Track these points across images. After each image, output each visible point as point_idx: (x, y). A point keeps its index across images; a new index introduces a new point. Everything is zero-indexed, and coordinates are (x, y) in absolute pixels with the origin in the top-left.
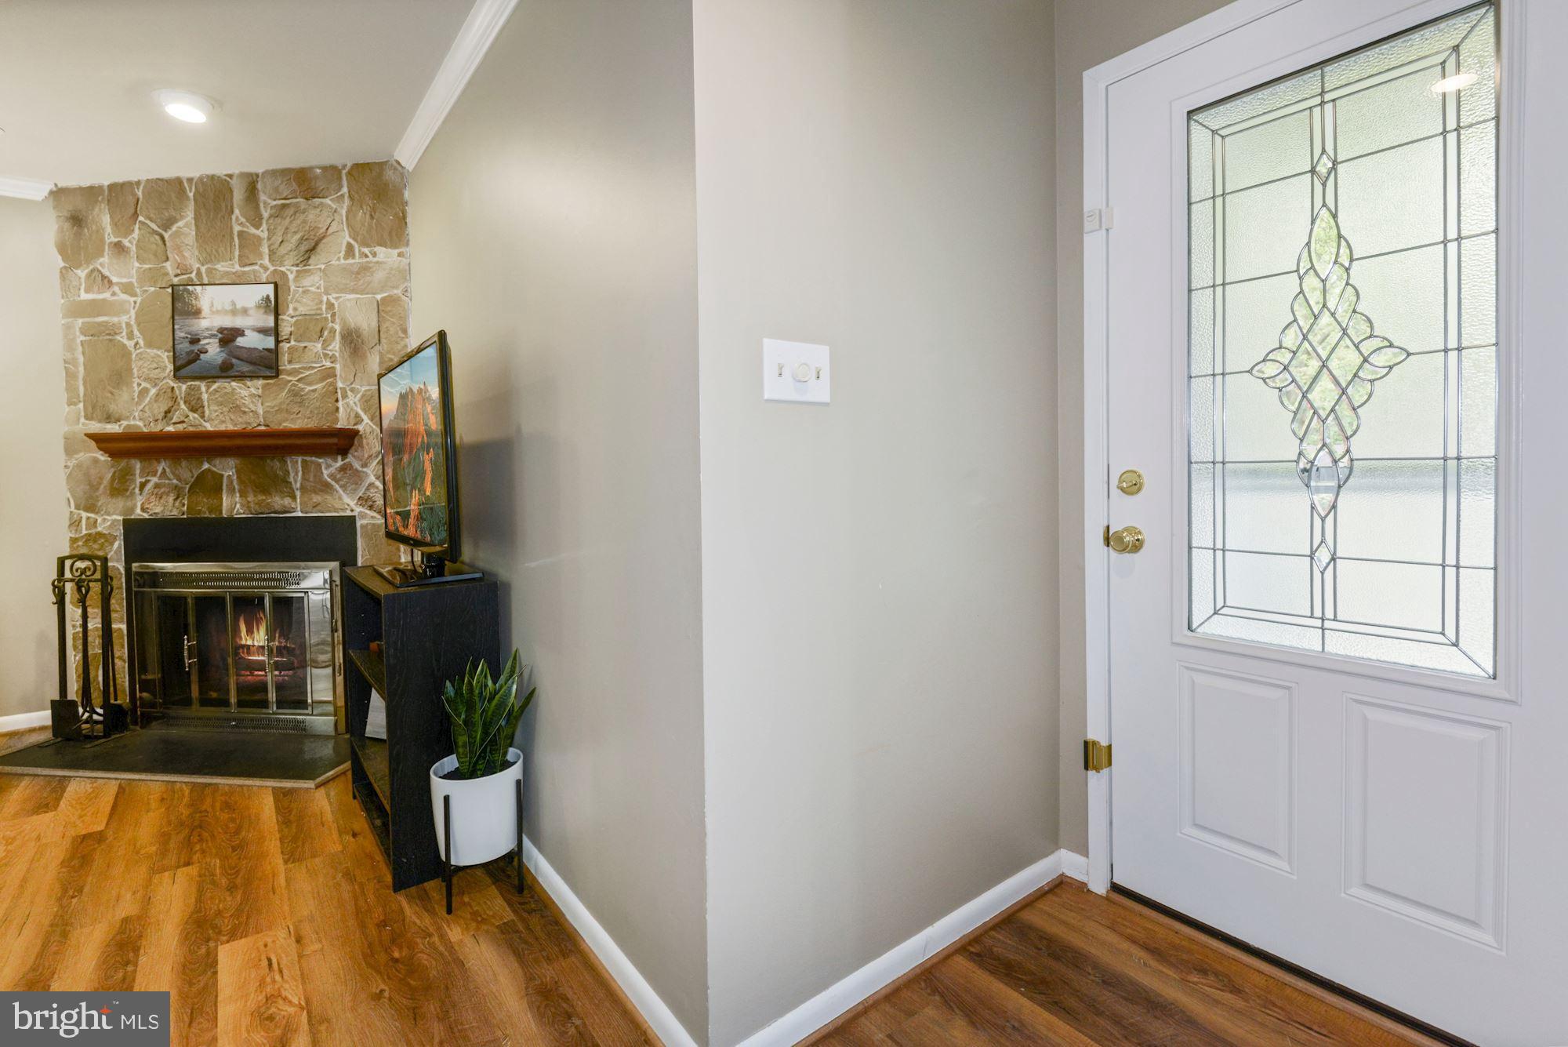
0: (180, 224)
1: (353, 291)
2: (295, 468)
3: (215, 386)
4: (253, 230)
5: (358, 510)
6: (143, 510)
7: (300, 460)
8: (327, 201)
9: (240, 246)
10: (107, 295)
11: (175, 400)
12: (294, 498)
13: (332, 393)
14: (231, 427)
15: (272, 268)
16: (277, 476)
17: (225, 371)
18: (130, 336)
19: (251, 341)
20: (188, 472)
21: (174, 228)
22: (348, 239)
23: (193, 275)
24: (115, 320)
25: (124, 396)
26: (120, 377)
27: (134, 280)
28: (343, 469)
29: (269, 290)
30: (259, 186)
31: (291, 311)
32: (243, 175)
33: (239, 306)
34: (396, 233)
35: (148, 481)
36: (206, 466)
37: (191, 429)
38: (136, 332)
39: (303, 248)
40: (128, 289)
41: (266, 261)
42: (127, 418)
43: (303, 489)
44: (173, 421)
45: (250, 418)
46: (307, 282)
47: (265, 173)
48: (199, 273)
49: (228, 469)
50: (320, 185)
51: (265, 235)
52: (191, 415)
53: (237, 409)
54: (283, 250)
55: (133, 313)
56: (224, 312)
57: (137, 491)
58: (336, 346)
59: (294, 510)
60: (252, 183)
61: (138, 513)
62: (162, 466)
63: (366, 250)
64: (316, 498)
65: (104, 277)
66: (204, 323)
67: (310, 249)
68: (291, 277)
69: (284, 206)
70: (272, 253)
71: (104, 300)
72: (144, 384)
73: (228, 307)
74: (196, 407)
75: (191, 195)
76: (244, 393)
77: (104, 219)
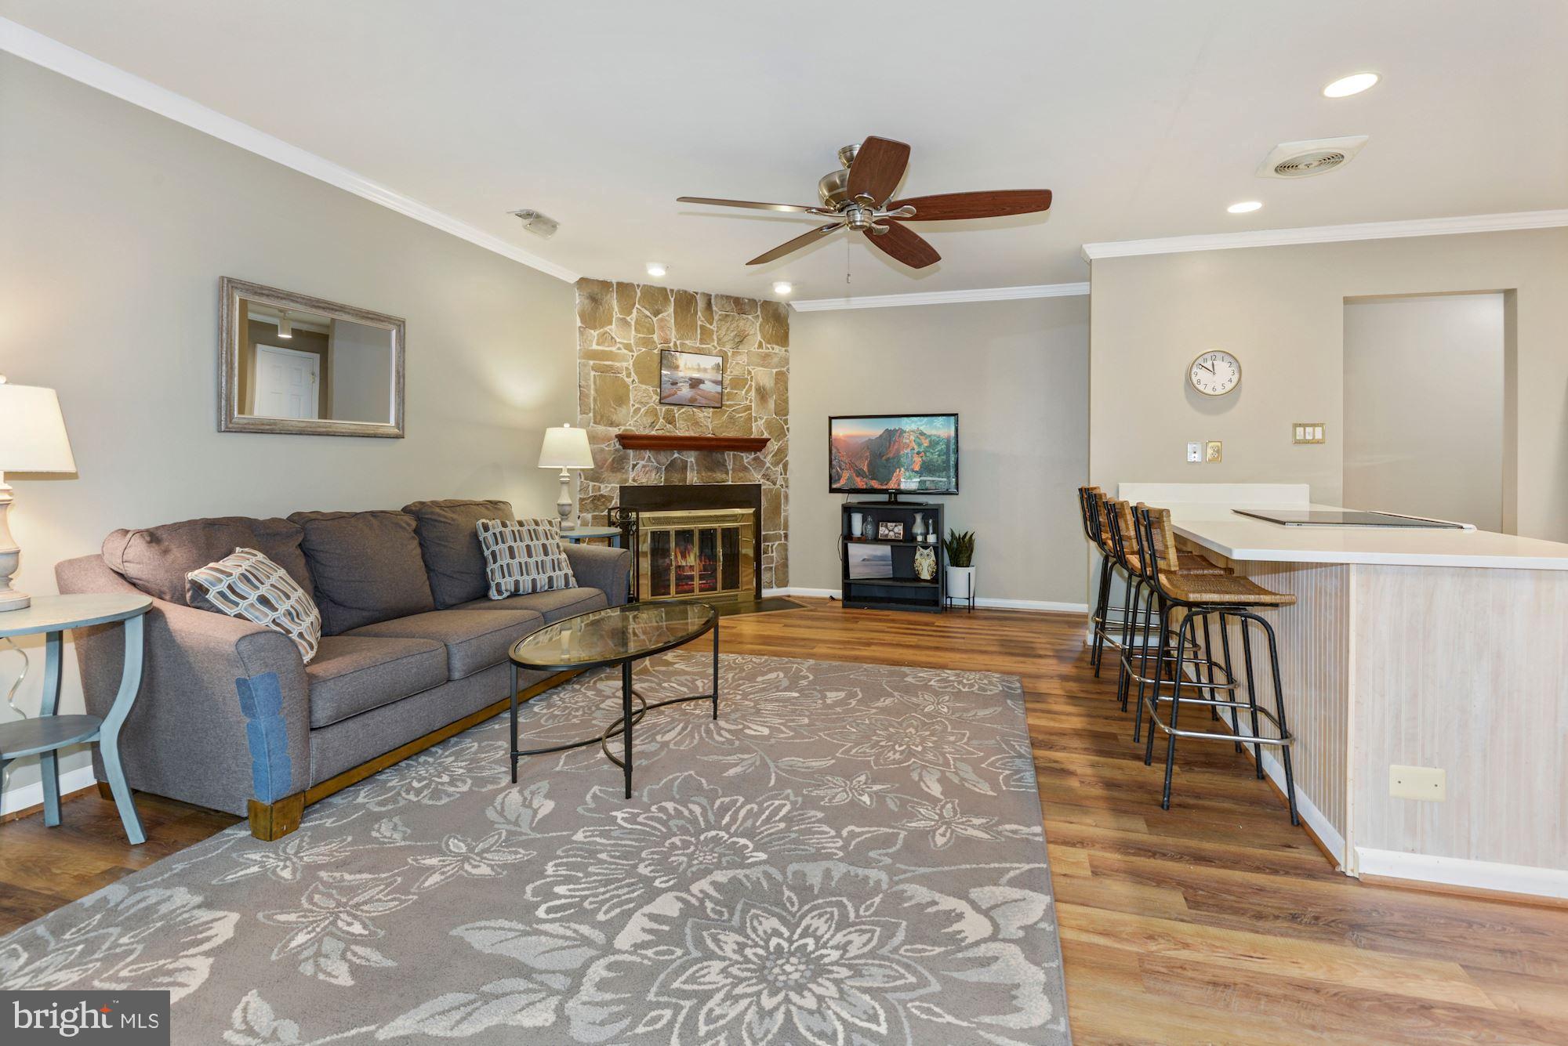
0: (665, 314)
1: (762, 366)
2: (729, 456)
3: (683, 410)
4: (708, 326)
5: (762, 481)
6: (634, 480)
7: (732, 453)
8: (750, 317)
9: (701, 333)
10: (614, 349)
11: (656, 415)
12: (727, 473)
13: (749, 419)
14: (691, 434)
15: (719, 348)
16: (719, 462)
17: (691, 403)
18: (629, 375)
19: (708, 387)
20: (665, 458)
21: (660, 316)
22: (759, 338)
23: (672, 345)
24: (617, 364)
25: (623, 410)
26: (621, 400)
27: (632, 342)
28: (754, 459)
29: (719, 360)
30: (713, 301)
31: (728, 373)
32: (704, 294)
33: (702, 367)
34: (783, 339)
35: (637, 464)
36: (676, 455)
37: (668, 434)
38: (633, 374)
39: (737, 340)
40: (628, 347)
41: (715, 344)
42: (625, 425)
43: (733, 469)
44: (656, 428)
45: (704, 429)
46: (739, 358)
47: (717, 296)
48: (675, 344)
49: (691, 457)
50: (747, 308)
51: (715, 329)
52: (668, 426)
53: (696, 423)
54: (725, 339)
55: (631, 362)
56: (693, 369)
57: (630, 469)
58: (753, 393)
59: (728, 481)
60: (708, 299)
61: (630, 483)
62: (647, 454)
63: (769, 346)
64: (741, 475)
65: (612, 338)
66: (681, 374)
67: (741, 339)
68: (730, 354)
69: (727, 315)
70: (719, 340)
71: (611, 352)
72: (637, 406)
73: (696, 367)
74: (671, 420)
75: (672, 299)
76: (701, 415)
77: (613, 302)
